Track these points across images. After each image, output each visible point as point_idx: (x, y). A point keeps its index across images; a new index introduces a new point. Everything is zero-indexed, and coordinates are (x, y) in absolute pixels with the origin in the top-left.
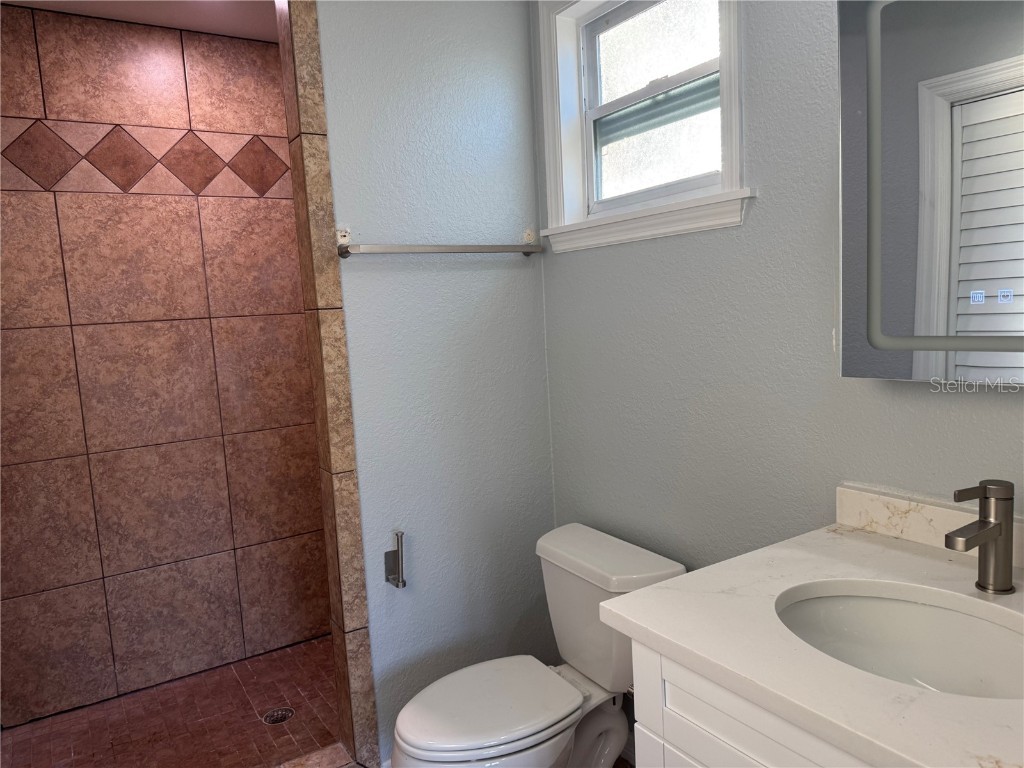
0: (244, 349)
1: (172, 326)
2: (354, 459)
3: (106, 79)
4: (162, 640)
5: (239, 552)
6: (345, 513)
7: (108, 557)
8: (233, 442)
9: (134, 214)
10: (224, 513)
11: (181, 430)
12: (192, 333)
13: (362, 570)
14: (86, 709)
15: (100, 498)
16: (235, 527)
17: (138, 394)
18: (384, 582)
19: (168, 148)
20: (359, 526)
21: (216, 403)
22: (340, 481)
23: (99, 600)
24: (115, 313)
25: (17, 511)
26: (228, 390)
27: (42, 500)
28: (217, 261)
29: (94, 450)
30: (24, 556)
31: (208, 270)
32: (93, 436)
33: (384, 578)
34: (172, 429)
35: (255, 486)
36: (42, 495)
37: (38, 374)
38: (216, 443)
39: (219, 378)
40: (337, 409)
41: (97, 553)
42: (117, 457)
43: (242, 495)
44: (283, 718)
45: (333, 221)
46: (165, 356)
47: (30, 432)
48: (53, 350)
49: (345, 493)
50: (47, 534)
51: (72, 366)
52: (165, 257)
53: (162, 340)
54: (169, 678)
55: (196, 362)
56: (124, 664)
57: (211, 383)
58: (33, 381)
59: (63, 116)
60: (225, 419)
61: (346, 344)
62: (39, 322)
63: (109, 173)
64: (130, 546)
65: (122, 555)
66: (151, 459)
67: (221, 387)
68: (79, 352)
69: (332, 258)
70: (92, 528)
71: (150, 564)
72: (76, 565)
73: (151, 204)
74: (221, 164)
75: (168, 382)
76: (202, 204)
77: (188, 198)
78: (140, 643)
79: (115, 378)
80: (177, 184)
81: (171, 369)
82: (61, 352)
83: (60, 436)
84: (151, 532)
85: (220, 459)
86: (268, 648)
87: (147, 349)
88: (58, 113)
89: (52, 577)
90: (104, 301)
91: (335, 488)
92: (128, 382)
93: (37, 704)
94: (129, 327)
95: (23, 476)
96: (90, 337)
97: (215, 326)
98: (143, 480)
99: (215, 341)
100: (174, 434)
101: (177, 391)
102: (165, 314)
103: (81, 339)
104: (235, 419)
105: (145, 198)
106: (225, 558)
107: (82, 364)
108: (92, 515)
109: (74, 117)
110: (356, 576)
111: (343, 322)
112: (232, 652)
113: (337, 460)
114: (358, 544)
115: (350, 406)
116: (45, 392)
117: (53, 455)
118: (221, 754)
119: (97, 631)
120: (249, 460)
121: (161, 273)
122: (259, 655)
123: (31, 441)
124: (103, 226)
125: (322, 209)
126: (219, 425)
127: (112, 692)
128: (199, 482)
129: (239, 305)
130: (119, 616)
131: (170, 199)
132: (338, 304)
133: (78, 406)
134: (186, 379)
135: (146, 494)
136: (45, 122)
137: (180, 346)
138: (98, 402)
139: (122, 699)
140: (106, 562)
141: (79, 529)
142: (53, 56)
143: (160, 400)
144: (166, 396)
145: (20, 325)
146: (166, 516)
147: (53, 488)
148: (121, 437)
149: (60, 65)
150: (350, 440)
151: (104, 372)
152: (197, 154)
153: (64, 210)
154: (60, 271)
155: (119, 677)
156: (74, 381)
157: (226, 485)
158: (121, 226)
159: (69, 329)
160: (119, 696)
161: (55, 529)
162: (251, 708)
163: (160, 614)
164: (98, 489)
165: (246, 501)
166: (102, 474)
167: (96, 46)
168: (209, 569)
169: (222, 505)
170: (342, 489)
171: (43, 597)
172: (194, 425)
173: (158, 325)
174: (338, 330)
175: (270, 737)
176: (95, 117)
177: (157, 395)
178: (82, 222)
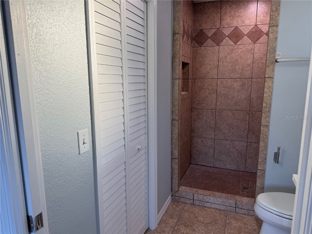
0: (260, 88)
1: (241, 80)
2: (269, 122)
3: (236, 15)
4: (225, 158)
5: (248, 143)
6: (263, 137)
7: (216, 135)
8: (252, 113)
9: (237, 50)
10: (246, 132)
11: (239, 108)
12: (246, 82)
13: (266, 154)
14: (206, 167)
15: (217, 120)
16: (248, 136)
17: (230, 97)
18: (273, 160)
19: (249, 31)
20: (267, 142)
21: (249, 102)
22: (263, 128)
23: (213, 144)
24: (228, 76)
25: (200, 119)
26: (253, 99)
27: (205, 118)
28: (257, 62)
29: (217, 109)
30: (200, 129)
31: (254, 65)
32: (218, 106)
33: (273, 159)
34: (236, 107)
35: (256, 127)
36: (205, 117)
37: (209, 90)
38: (247, 113)
39: (251, 95)
40: (266, 107)
41: (214, 133)
42: (222, 112)
43: (252, 128)
44: (246, 189)
45: (275, 52)
46: (238, 88)
47: (205, 102)
48: (213, 84)
49: (264, 131)
50: (205, 126)
51: (216, 88)
52: (242, 61)
53: (238, 83)
54: (225, 168)
55: (246, 90)
56: (216, 160)
57: (249, 96)
58: (208, 91)
59: (224, 26)
60: (251, 107)
61: (272, 89)
62: (211, 77)
63: (232, 40)
64: (221, 133)
65: (220, 135)
66: (230, 114)
67: (251, 98)
68: (218, 85)
69: (273, 63)
70: (214, 127)
71: (225, 139)
72: (209, 134)
73: (241, 47)
74: (263, 34)
75: (238, 94)
76: (255, 46)
77: (252, 45)
78: (220, 157)
79: (225, 92)
80: (250, 41)
81: (239, 91)
82: (214, 85)
83: (211, 104)
84: (227, 132)
85: (248, 117)
86: (252, 172)
87: (234, 86)
88: (223, 26)
89: (204, 135)
90: (226, 73)
91: (261, 129)
92: (228, 93)
93: (197, 161)
94: (230, 79)
95: (202, 112)
96: (221, 82)
97: (253, 80)
98: (227, 118)
99: (252, 85)
100: (237, 108)
101: (239, 97)
102: (240, 77)
103: (219, 82)
104: (254, 107)
105: (240, 45)
106: (245, 144)
107: (218, 88)
108: (214, 124)
109: (226, 26)
110: (264, 155)
111: (273, 82)
112: (242, 168)
113: (263, 122)
114: (266, 147)
115: (270, 107)
116: (209, 94)
117: (209, 108)
118: (227, 188)
119: (211, 151)
120: (256, 119)
121: (241, 66)
122: (249, 172)
123: (205, 105)
124: (229, 53)
125: (272, 48)
126: (249, 108)
127: (212, 166)
128: (241, 122)
129: (261, 75)
130: (216, 149)
131: (247, 45)
132: (272, 77)
133: (216, 98)
134: (242, 95)
135: (227, 122)
136: (220, 28)
137: (243, 85)
138: (220, 98)
139: (214, 168)
140: (216, 136)
141: (211, 126)
142: (224, 11)
143: (235, 99)
144: (236, 98)
145: (207, 78)
146: (231, 129)
147: (207, 116)
148: (224, 107)
149: (225, 13)
150: (269, 117)
151: (223, 90)
152: (257, 32)
153: (221, 50)
154: (217, 65)
155: (214, 163)
156: (216, 92)
157: (248, 124)
158: (233, 53)
159: (217, 79)
160: (214, 167)
161: (207, 125)
162: (240, 183)
163: (226, 152)
164: (217, 118)
165: (253, 130)
166: (218, 115)
167: (234, 6)
168: (240, 145)
169: (246, 130)
170: (263, 130)
171: (202, 139)
172: (242, 107)
173: (238, 79)
174: (270, 84)
175: (240, 190)
176: (231, 25)
177: (234, 98)
178: (224, 53)
